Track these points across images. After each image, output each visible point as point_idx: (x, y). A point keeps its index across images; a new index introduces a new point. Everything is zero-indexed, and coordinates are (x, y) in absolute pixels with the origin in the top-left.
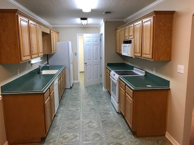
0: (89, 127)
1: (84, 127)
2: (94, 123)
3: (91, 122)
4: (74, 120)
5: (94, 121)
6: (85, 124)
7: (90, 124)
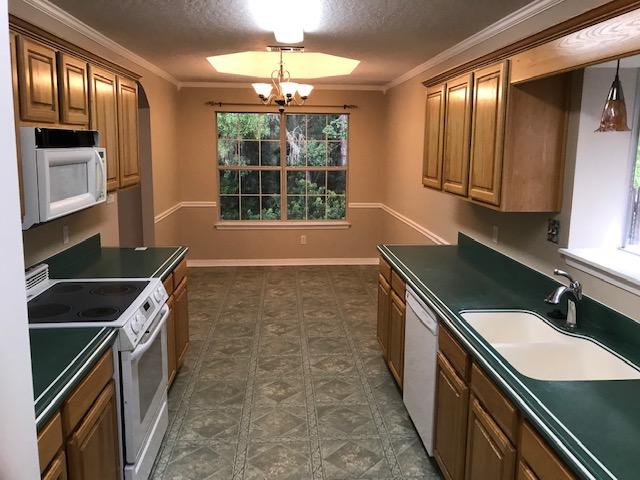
0: (285, 386)
1: (299, 386)
2: (270, 396)
3: (279, 399)
4: (333, 407)
5: (268, 401)
6: (296, 392)
7: (281, 393)
